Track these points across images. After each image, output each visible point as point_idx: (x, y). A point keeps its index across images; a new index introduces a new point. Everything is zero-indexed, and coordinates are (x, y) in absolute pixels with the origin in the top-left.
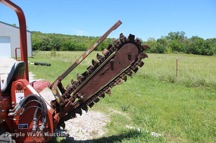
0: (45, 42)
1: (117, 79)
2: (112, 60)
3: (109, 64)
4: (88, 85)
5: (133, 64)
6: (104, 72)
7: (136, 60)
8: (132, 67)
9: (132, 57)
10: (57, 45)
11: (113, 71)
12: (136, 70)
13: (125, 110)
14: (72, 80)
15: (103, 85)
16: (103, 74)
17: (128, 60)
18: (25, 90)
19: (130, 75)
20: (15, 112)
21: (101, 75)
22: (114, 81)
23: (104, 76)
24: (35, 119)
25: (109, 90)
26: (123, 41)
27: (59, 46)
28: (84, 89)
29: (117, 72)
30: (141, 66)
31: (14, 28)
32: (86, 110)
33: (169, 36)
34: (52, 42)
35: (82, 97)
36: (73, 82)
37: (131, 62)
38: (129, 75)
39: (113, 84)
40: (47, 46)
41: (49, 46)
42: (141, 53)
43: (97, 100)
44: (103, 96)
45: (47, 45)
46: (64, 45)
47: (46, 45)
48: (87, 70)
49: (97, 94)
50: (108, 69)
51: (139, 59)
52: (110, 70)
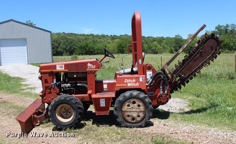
0: (54, 45)
1: (204, 63)
2: (201, 51)
3: (199, 53)
4: (186, 68)
5: (214, 53)
7: (216, 50)
8: (213, 55)
9: (213, 48)
10: (71, 47)
11: (202, 58)
12: (216, 57)
13: (198, 96)
14: (176, 65)
15: (196, 68)
16: (195, 60)
17: (211, 50)
18: (153, 70)
19: (213, 60)
20: (149, 83)
22: (202, 64)
24: (161, 87)
25: (199, 71)
26: (208, 38)
27: (73, 48)
28: (183, 71)
29: (204, 58)
30: (219, 54)
31: (31, 28)
32: (184, 85)
33: (217, 30)
34: (64, 44)
35: (183, 75)
36: (176, 66)
38: (211, 60)
39: (202, 67)
40: (58, 50)
41: (59, 49)
42: (219, 45)
43: (191, 79)
44: (195, 76)
45: (58, 48)
46: (81, 48)
47: (56, 48)
48: (184, 58)
49: (191, 74)
50: (198, 57)
51: (218, 50)
52: (200, 57)
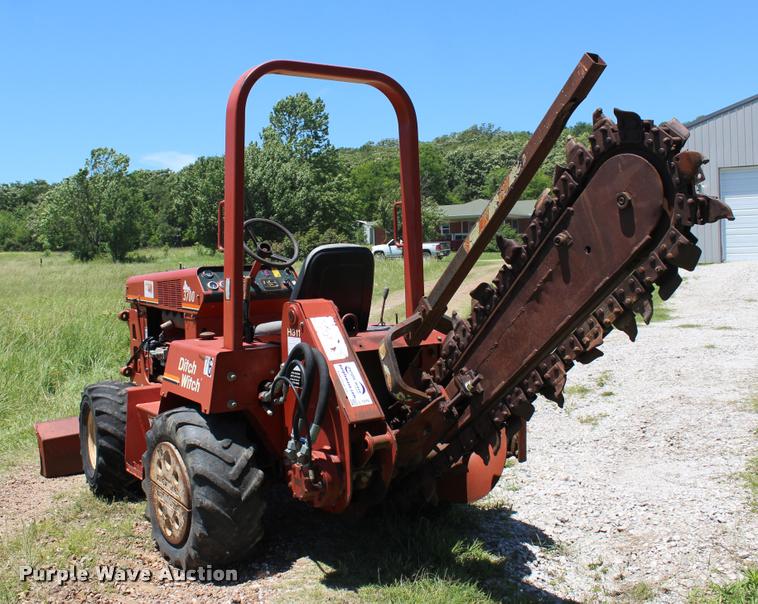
1: (586, 325)
3: (554, 252)
4: (492, 341)
6: (540, 290)
8: (641, 269)
9: (636, 220)
11: (571, 284)
16: (535, 297)
17: (622, 235)
18: (302, 329)
21: (531, 299)
23: (541, 307)
28: (481, 353)
29: (583, 289)
35: (467, 383)
36: (456, 325)
37: (636, 244)
39: (572, 345)
50: (550, 278)
51: (670, 230)
52: (559, 281)
